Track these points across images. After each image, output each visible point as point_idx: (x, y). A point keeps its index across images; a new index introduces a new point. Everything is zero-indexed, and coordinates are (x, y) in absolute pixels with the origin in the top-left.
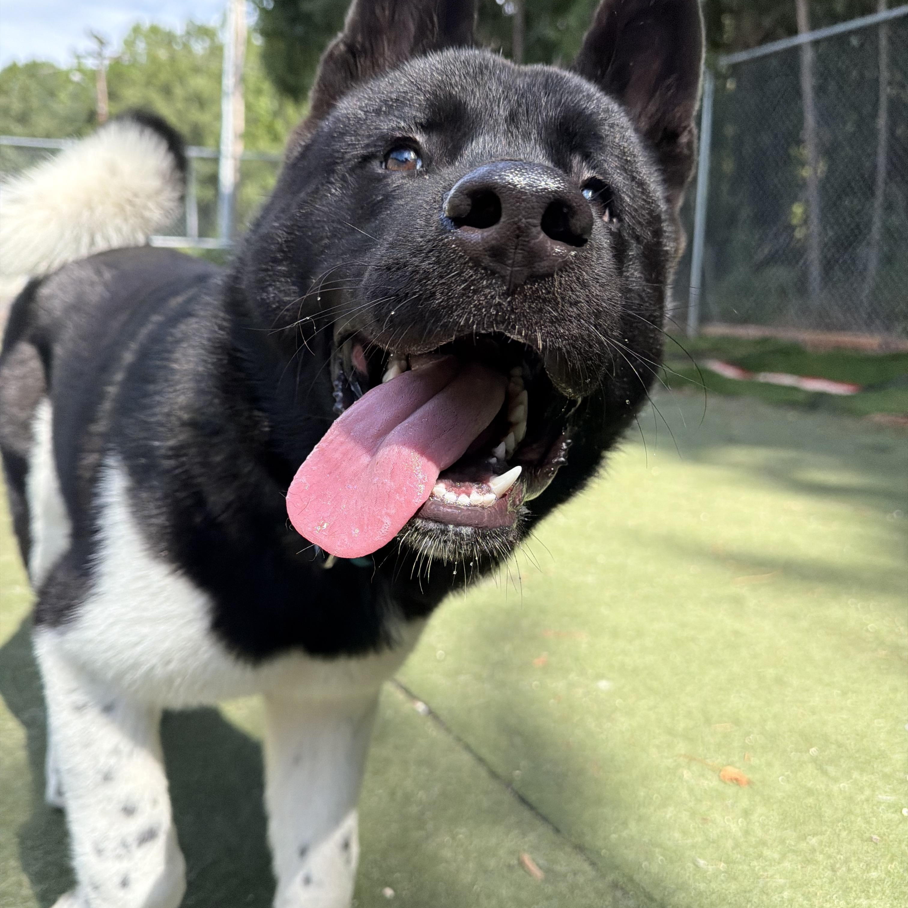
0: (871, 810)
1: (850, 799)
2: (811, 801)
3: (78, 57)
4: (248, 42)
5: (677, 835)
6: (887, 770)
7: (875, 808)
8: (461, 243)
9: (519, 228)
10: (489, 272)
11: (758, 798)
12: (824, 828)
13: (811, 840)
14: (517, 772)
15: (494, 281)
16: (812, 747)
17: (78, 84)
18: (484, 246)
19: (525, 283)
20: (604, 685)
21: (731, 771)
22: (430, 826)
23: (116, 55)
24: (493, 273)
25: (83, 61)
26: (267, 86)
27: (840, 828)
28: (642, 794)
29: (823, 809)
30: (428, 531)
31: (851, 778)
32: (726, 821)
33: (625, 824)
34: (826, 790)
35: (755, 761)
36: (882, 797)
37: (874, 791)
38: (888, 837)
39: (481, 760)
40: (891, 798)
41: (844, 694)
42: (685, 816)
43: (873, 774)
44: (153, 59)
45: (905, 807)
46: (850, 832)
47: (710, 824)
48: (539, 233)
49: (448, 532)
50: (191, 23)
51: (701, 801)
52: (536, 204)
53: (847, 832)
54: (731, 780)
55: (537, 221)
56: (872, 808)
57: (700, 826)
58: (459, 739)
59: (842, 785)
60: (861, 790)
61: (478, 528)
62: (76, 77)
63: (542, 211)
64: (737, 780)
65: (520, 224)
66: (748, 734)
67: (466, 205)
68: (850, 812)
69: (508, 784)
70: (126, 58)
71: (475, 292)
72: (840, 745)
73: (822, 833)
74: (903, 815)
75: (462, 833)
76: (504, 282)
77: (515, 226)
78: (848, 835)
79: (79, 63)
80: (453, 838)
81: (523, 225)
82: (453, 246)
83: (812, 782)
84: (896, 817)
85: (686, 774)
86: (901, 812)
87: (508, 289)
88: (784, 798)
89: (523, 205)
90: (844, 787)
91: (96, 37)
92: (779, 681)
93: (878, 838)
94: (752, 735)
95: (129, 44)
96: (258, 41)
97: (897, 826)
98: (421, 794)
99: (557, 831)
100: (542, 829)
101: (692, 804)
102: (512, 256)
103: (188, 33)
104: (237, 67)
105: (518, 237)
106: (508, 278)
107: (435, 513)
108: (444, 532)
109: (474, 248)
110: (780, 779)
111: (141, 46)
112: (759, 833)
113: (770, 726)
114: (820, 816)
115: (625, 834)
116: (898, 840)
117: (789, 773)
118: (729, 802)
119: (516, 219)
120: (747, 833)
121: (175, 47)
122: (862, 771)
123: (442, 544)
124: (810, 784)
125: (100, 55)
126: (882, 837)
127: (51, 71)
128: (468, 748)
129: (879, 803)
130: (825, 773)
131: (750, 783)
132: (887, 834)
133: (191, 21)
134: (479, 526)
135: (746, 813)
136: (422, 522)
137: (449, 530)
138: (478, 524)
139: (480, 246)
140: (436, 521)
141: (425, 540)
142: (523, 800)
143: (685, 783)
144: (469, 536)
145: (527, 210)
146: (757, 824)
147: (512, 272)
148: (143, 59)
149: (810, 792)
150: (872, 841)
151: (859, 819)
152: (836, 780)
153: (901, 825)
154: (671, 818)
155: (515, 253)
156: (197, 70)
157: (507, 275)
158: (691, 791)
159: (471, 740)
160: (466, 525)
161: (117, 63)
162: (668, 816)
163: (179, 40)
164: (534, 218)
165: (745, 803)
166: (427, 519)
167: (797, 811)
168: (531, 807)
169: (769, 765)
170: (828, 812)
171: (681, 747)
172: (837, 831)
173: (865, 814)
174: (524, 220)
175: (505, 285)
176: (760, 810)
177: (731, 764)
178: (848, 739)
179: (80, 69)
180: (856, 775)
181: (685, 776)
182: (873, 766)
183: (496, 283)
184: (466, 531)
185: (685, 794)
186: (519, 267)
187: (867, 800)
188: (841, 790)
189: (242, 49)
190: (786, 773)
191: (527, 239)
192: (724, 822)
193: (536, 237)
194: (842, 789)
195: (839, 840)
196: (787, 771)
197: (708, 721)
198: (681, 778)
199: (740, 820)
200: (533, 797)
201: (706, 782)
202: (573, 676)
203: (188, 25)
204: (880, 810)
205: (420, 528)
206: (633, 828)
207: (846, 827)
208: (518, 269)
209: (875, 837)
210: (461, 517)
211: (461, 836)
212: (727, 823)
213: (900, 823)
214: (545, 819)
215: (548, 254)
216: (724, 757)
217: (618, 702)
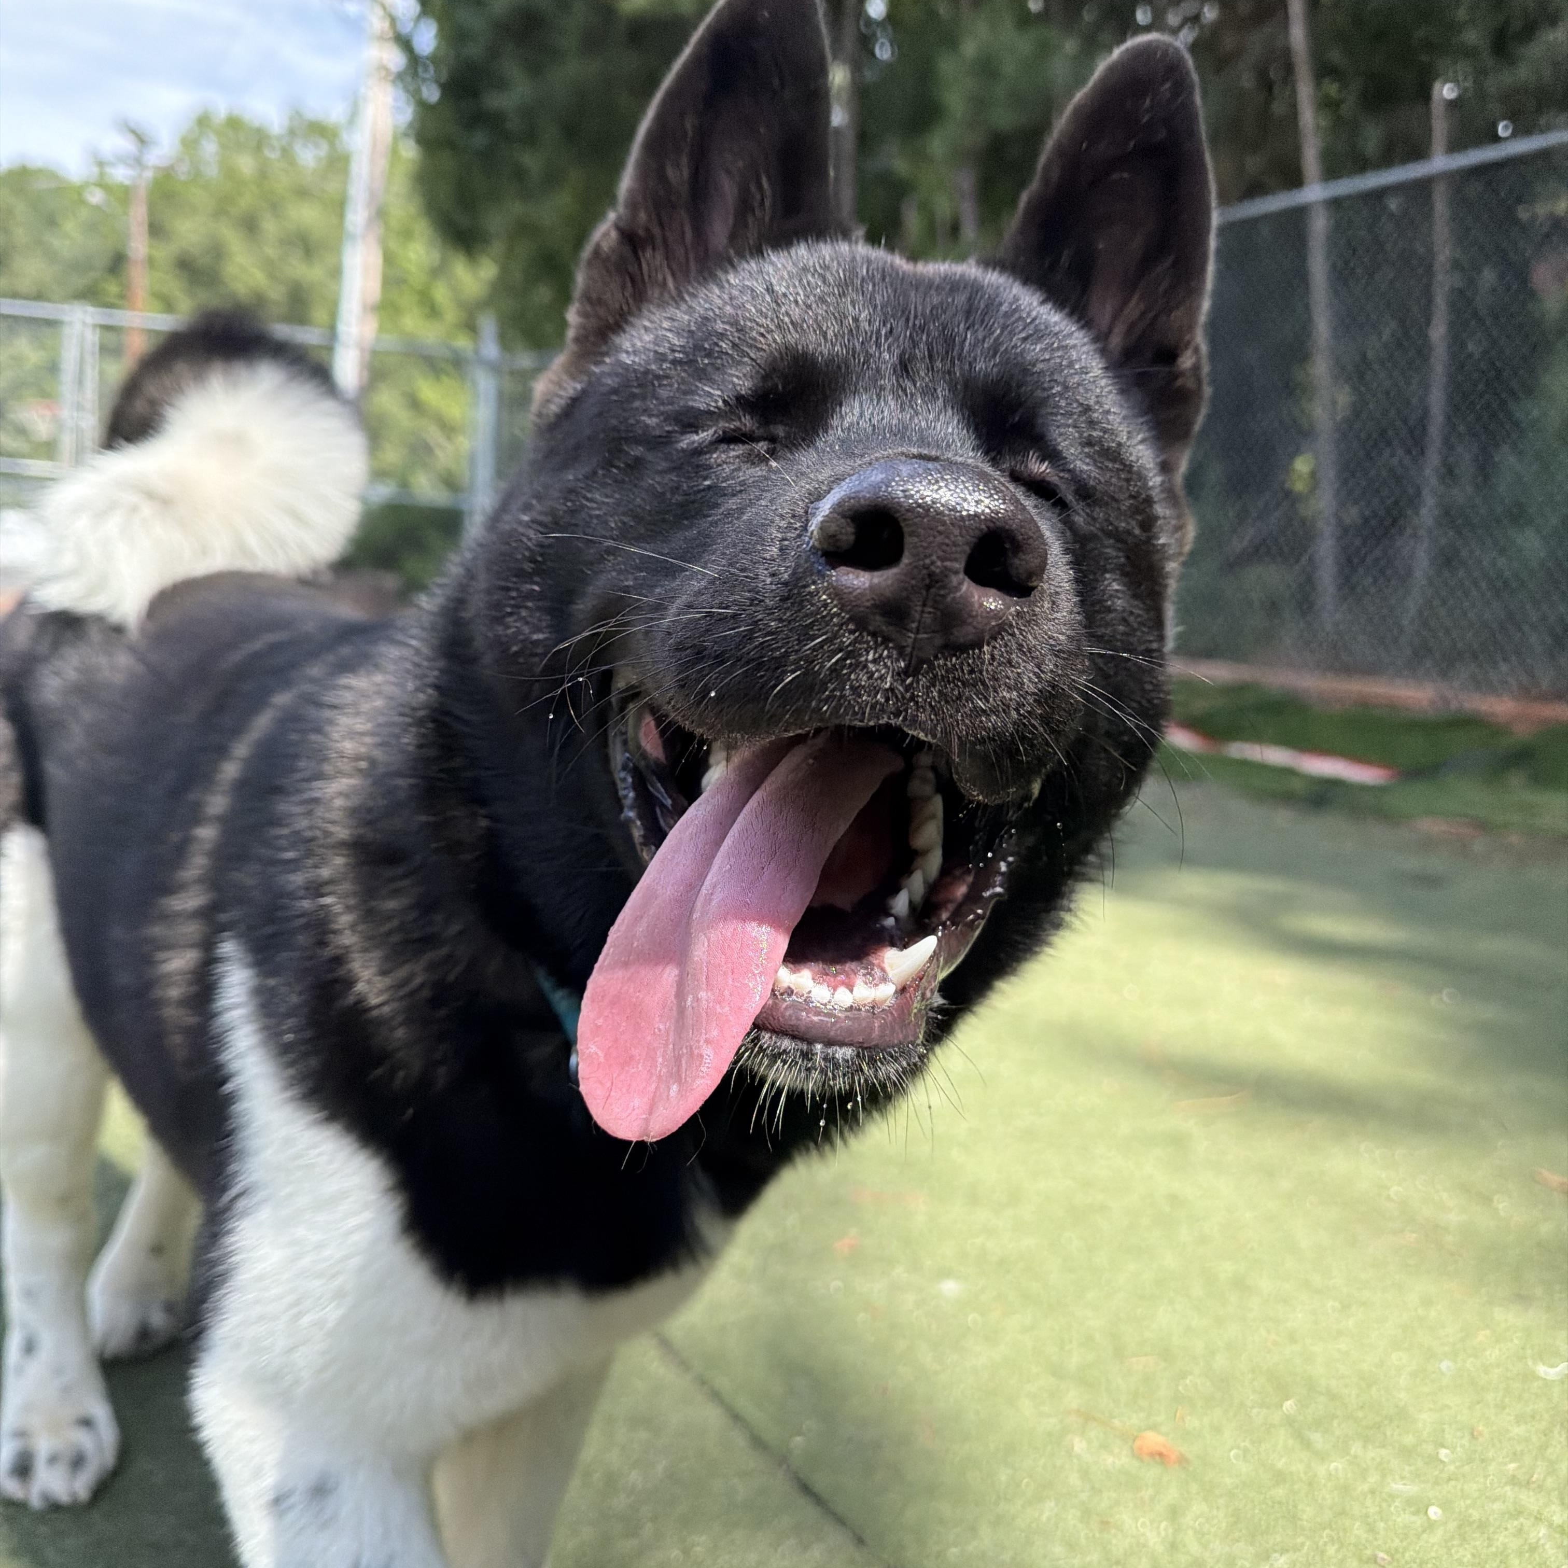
0: (1377, 1509)
1: (1345, 1490)
2: (1280, 1492)
3: (101, 164)
4: (394, 152)
5: (1058, 1550)
6: (1409, 1440)
7: (1384, 1505)
8: (837, 593)
9: (931, 575)
10: (879, 639)
11: (1194, 1488)
12: (1300, 1540)
13: (1276, 1560)
14: (799, 1439)
15: (886, 653)
16: (1287, 1400)
17: (97, 208)
18: (873, 599)
19: (936, 658)
20: (950, 1288)
21: (1153, 1439)
22: (648, 1530)
23: (165, 163)
24: (886, 640)
25: (108, 170)
26: (423, 228)
27: (1326, 1540)
28: (1003, 1478)
29: (1300, 1507)
30: (780, 1054)
31: (1348, 1454)
32: (1139, 1525)
33: (973, 1530)
34: (1305, 1473)
35: (1192, 1423)
36: (1397, 1486)
37: (1383, 1476)
38: (1403, 1556)
39: (736, 1417)
40: (1412, 1489)
41: (1345, 1307)
42: (1072, 1517)
43: (1384, 1446)
44: (230, 172)
45: (1433, 1504)
46: (1342, 1545)
47: (1113, 1531)
48: (961, 583)
49: (813, 1055)
50: (297, 115)
51: (1100, 1491)
52: (960, 538)
53: (1336, 1546)
54: (1152, 1455)
55: (960, 565)
56: (1380, 1506)
57: (1097, 1535)
58: (702, 1381)
59: (1333, 1465)
60: (1364, 1474)
61: (864, 1049)
62: (96, 197)
63: (967, 549)
64: (1161, 1455)
65: (933, 568)
66: (1183, 1375)
67: (848, 534)
68: (1343, 1513)
69: (782, 1459)
70: (183, 171)
71: (853, 668)
72: (1333, 1396)
73: (1296, 1549)
74: (1429, 1519)
75: (701, 1543)
76: (901, 655)
77: (925, 572)
78: (1338, 1551)
79: (102, 174)
80: (686, 1552)
81: (938, 571)
82: (824, 597)
83: (1284, 1460)
84: (1418, 1521)
85: (1079, 1445)
86: (1426, 1512)
87: (908, 667)
88: (1237, 1487)
89: (939, 539)
90: (1336, 1470)
91: (133, 132)
92: (1240, 1284)
93: (1386, 1557)
94: (1190, 1378)
95: (190, 144)
96: (410, 151)
97: (1418, 1537)
98: (634, 1477)
99: (860, 1541)
100: (835, 1537)
101: (1084, 1496)
102: (917, 616)
103: (292, 132)
104: (372, 194)
105: (928, 587)
106: (909, 650)
107: (792, 1023)
108: (807, 1055)
109: (859, 602)
110: (1232, 1453)
111: (210, 148)
112: (1194, 1548)
113: (1220, 1362)
114: (1293, 1518)
115: (970, 1548)
116: (1418, 1561)
117: (1247, 1444)
118: (1147, 1494)
119: (927, 561)
120: (1173, 1547)
121: (267, 153)
122: (1366, 1440)
123: (803, 1075)
124: (1280, 1464)
125: (138, 162)
126: (1392, 1556)
127: (53, 185)
128: (716, 1396)
129: (1392, 1497)
130: (1307, 1444)
131: (1182, 1461)
132: (1401, 1550)
133: (297, 112)
134: (865, 1045)
135: (1174, 1513)
136: (771, 1038)
137: (815, 1051)
138: (863, 1043)
139: (868, 601)
140: (794, 1037)
141: (775, 1068)
142: (806, 1489)
143: (1075, 1461)
144: (847, 1061)
145: (944, 547)
146: (1190, 1532)
147: (915, 639)
148: (212, 171)
149: (1280, 1477)
150: (1376, 1562)
151: (1357, 1524)
152: (1322, 1457)
153: (1425, 1536)
154: (1049, 1519)
155: (923, 612)
156: (302, 193)
157: (908, 646)
158: (1085, 1473)
159: (722, 1383)
160: (842, 1044)
161: (166, 176)
162: (1044, 1518)
163: (275, 143)
164: (956, 560)
165: (1172, 1495)
166: (780, 1032)
167: (1257, 1511)
168: (818, 1500)
169: (1217, 1430)
170: (1307, 1512)
171: (1073, 1398)
172: (1321, 1543)
173: (1367, 1516)
174: (939, 563)
175: (904, 661)
176: (1198, 1507)
177: (1154, 1427)
178: (1346, 1386)
179: (102, 184)
180: (1356, 1448)
181: (1077, 1449)
182: (1385, 1434)
183: (889, 657)
184: (843, 1053)
185: (1074, 1480)
186: (926, 633)
187: (1372, 1492)
188: (1330, 1474)
189: (383, 163)
190: (1242, 1444)
191: (942, 592)
192: (1137, 1527)
193: (957, 588)
194: (1333, 1473)
195: (1323, 1561)
196: (1244, 1441)
197: (1119, 1353)
198: (1070, 1452)
199: (1163, 1524)
200: (821, 1482)
201: (1110, 1460)
202: (900, 1272)
203: (291, 119)
204: (1392, 1509)
205: (768, 1047)
206: (986, 1539)
207: (1335, 1538)
208: (925, 636)
209: (1381, 1555)
210: (836, 1030)
211: (698, 1549)
212: (1141, 1530)
213: (1424, 1531)
214: (840, 1521)
215: (974, 613)
216: (1142, 1415)
217: (972, 1317)
